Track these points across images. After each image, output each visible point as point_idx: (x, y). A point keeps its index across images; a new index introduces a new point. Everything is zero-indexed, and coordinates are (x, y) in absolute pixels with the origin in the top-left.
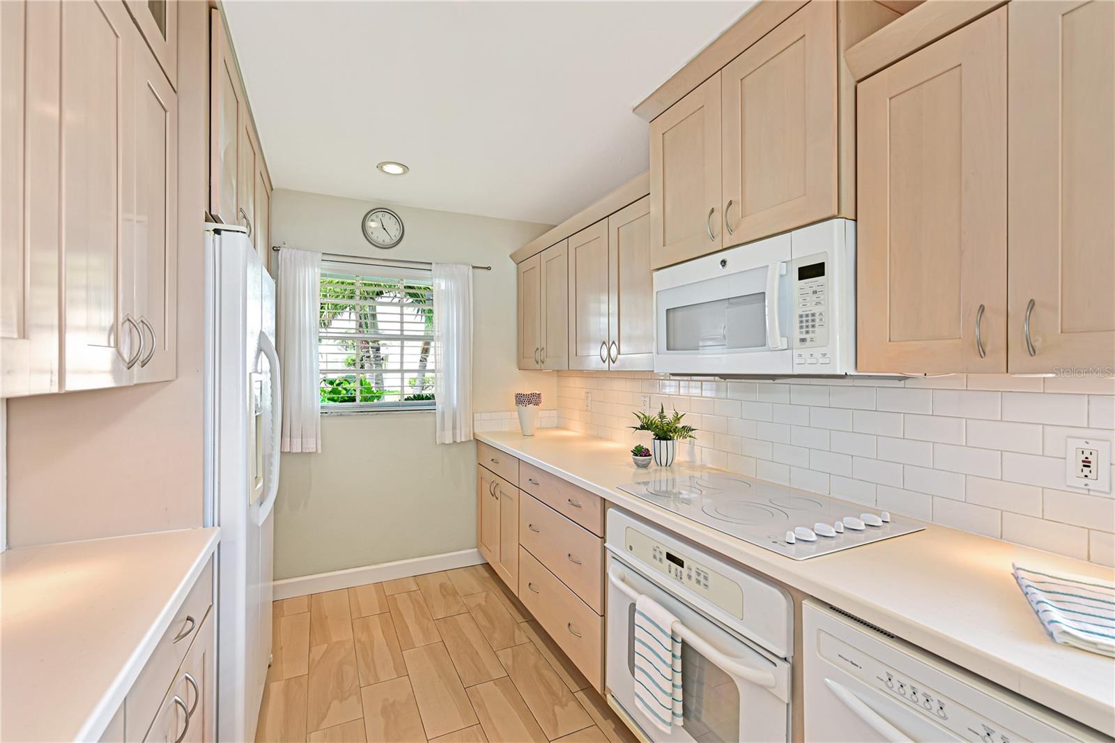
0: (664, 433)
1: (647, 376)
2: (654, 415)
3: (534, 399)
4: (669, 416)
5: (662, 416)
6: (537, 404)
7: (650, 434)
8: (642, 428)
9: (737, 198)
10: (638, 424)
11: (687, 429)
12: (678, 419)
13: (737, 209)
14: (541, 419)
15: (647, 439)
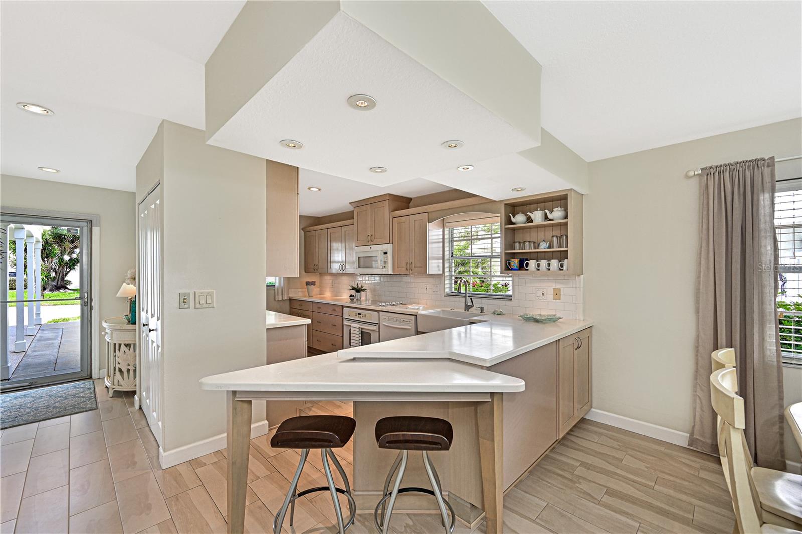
0: (358, 290)
1: (353, 275)
2: (356, 286)
3: (313, 283)
4: (360, 286)
5: (358, 286)
6: (314, 285)
7: (354, 291)
8: (352, 289)
9: (373, 234)
10: (351, 288)
11: (365, 289)
12: (362, 287)
13: (373, 237)
14: (315, 289)
15: (354, 292)
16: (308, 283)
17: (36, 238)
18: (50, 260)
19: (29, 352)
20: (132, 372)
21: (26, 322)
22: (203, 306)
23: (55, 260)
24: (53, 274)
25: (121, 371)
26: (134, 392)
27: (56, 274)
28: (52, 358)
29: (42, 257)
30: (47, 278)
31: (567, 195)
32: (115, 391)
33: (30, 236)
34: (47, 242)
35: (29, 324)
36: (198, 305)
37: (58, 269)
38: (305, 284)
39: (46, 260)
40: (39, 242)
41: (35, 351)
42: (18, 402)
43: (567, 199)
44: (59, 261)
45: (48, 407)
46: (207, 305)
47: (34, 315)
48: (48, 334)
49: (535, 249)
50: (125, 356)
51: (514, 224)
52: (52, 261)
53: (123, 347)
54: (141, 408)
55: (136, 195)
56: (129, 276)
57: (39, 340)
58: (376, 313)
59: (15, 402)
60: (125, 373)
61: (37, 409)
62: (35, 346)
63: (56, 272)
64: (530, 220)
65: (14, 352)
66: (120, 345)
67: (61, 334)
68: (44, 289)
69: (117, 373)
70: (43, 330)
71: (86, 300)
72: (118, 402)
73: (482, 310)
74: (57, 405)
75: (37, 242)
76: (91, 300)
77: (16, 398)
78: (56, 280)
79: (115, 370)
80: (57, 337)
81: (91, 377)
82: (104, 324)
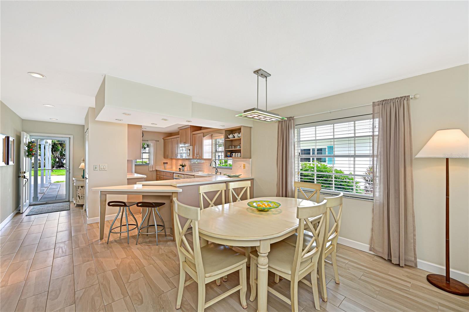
3: (167, 163)
4: (185, 164)
6: (167, 164)
11: (186, 166)
14: (168, 166)
15: (181, 167)
16: (164, 163)
17: (49, 143)
18: (56, 153)
19: (46, 193)
20: (83, 197)
21: (44, 182)
22: (102, 170)
23: (58, 153)
24: (57, 160)
25: (79, 196)
26: (84, 205)
27: (59, 160)
28: (55, 195)
29: (52, 151)
30: (55, 162)
31: (241, 128)
32: (77, 204)
33: (46, 142)
34: (55, 144)
35: (46, 182)
36: (101, 170)
37: (60, 157)
38: (163, 164)
39: (54, 152)
40: (51, 145)
41: (48, 193)
42: (42, 208)
43: (241, 130)
44: (60, 153)
45: (52, 209)
46: (104, 170)
47: (48, 179)
48: (54, 187)
49: (234, 148)
50: (81, 191)
51: (229, 138)
52: (57, 153)
53: (80, 187)
54: (85, 210)
55: (85, 126)
56: (82, 160)
57: (50, 189)
58: (183, 175)
59: (41, 208)
60: (81, 198)
61: (48, 209)
62: (48, 191)
63: (59, 159)
64: (234, 137)
65: (40, 193)
66: (79, 186)
67: (59, 187)
68: (53, 167)
69: (78, 197)
70: (52, 185)
71: (68, 169)
72: (78, 209)
73: (220, 173)
74: (56, 208)
75: (50, 145)
76: (70, 170)
77: (41, 207)
78: (59, 163)
79: (77, 196)
80: (58, 188)
81: (69, 201)
82: (74, 179)
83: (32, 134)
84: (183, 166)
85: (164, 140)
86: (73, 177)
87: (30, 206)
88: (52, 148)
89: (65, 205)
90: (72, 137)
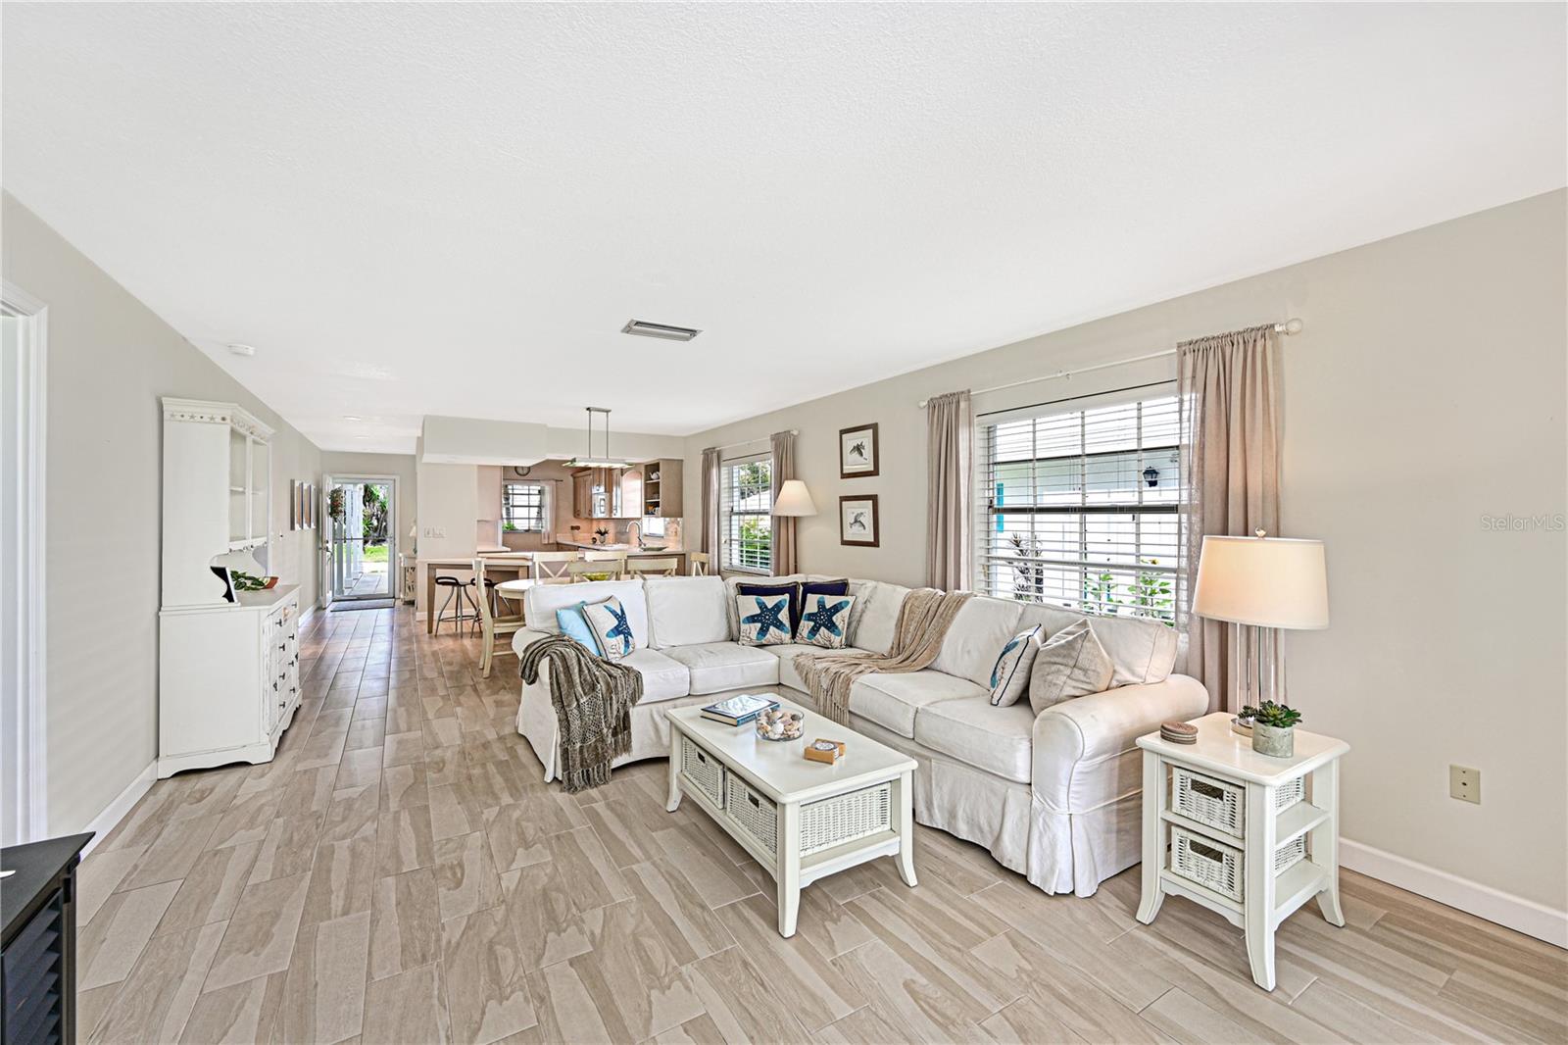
3: (578, 528)
16: (573, 528)
18: (372, 505)
24: (375, 523)
27: (377, 523)
38: (570, 529)
52: (374, 506)
56: (413, 523)
63: (378, 519)
66: (409, 568)
68: (366, 544)
72: (406, 607)
78: (377, 531)
81: (394, 597)
82: (401, 555)
83: (336, 476)
84: (602, 534)
85: (574, 478)
86: (400, 552)
87: (333, 601)
88: (364, 497)
89: (390, 602)
90: (397, 478)
